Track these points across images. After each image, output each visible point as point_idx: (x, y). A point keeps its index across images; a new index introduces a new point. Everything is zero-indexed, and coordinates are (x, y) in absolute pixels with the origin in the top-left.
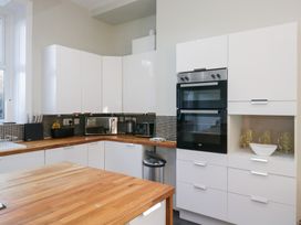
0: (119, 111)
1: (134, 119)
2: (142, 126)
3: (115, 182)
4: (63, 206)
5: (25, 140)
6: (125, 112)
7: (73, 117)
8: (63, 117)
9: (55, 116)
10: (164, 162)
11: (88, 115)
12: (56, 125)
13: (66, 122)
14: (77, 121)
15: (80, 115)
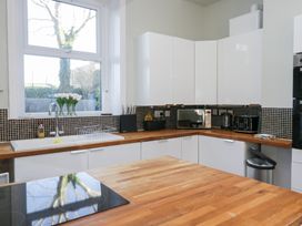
0: (212, 102)
1: (231, 112)
2: (242, 120)
3: (238, 185)
4: (191, 209)
5: (121, 131)
6: (221, 103)
7: (164, 108)
8: (156, 108)
9: (148, 107)
10: (274, 163)
11: (179, 107)
12: (148, 117)
13: (157, 114)
14: (167, 114)
15: (172, 106)
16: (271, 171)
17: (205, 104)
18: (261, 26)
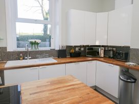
0: (105, 44)
1: (114, 49)
2: (119, 54)
6: (109, 45)
10: (135, 80)
11: (88, 46)
13: (77, 49)
14: (82, 49)
16: (133, 84)
17: (101, 45)
18: (132, 3)
